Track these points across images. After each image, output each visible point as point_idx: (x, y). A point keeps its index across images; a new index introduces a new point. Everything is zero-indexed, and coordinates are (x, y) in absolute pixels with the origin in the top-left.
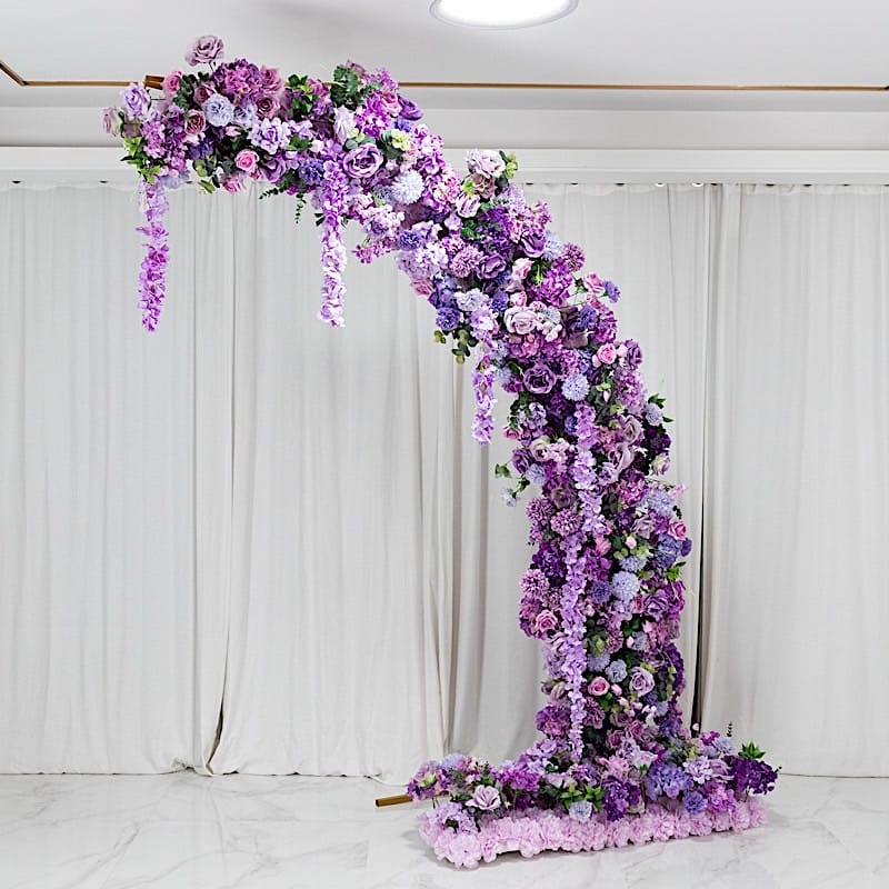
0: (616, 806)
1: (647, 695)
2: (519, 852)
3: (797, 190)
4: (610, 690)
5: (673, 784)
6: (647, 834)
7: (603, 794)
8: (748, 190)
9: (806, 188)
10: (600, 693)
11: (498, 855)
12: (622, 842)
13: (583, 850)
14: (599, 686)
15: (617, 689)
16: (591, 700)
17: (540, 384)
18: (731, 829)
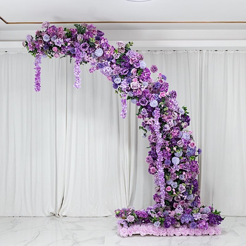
0: (167, 224)
1: (184, 192)
2: (140, 234)
3: (224, 52)
4: (172, 190)
5: (187, 219)
6: (180, 233)
7: (164, 220)
8: (210, 52)
9: (226, 51)
10: (169, 191)
11: (133, 234)
12: (172, 235)
13: (159, 236)
14: (169, 189)
15: (174, 190)
16: (167, 193)
17: (143, 103)
18: (208, 234)
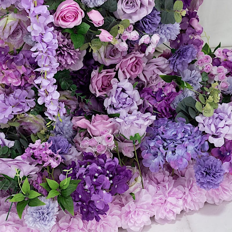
7: (74, 187)
10: (71, 25)
15: (96, 17)
